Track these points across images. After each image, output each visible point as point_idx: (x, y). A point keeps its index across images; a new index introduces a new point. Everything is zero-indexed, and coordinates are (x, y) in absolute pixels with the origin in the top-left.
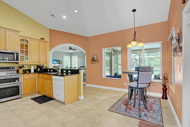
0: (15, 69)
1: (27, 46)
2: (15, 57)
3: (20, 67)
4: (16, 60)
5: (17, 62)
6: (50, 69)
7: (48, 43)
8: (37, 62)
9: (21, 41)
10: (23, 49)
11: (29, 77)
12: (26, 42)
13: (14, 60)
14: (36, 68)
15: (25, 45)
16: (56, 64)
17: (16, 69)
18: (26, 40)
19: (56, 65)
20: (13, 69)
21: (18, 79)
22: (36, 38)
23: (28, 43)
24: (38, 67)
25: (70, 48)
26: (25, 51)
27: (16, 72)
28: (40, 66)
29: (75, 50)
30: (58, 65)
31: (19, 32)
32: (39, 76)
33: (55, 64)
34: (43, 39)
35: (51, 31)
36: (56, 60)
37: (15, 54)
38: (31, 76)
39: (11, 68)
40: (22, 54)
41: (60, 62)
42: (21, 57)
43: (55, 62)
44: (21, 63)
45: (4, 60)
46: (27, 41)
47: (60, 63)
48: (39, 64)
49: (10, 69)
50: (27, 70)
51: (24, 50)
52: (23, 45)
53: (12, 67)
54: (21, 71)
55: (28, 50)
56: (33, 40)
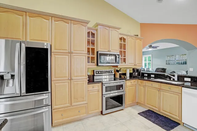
2: (117, 59)
10: (122, 49)
18: (124, 39)
20: (111, 73)
23: (125, 42)
24: (135, 70)
31: (119, 29)
35: (141, 25)
37: (117, 56)
52: (122, 44)
54: (118, 75)
55: (126, 50)
56: (130, 37)
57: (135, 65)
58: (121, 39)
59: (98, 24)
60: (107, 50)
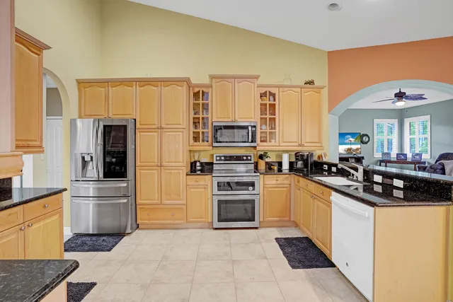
0: (251, 160)
1: (273, 106)
2: (250, 134)
3: (261, 157)
4: (252, 142)
5: (253, 144)
6: (330, 165)
7: (325, 92)
8: (297, 144)
9: (261, 96)
10: (266, 114)
11: (275, 182)
12: (272, 98)
13: (248, 142)
14: (293, 159)
15: (270, 104)
16: (353, 144)
17: (252, 162)
18: (271, 94)
19: (354, 147)
20: (247, 160)
21: (253, 184)
22: (294, 84)
23: (275, 100)
24: (299, 156)
25: (400, 96)
26: (270, 118)
27: (252, 167)
28: (302, 156)
29: (420, 97)
30: (359, 146)
31: (257, 77)
32: (298, 182)
33: (351, 144)
34: (311, 83)
35: (332, 55)
36: (353, 135)
37: (250, 129)
38: (281, 179)
39: (245, 158)
40: (264, 127)
41: (365, 139)
42: (261, 133)
43: (351, 139)
44: (262, 147)
45: (234, 142)
46: (274, 95)
47: (363, 142)
48: (300, 149)
49: (243, 160)
51: (268, 116)
52: (266, 105)
53: (247, 156)
54: (262, 165)
55: (277, 117)
56: (286, 89)
57: (300, 145)
58: (263, 95)
59: (212, 77)
60: (230, 120)
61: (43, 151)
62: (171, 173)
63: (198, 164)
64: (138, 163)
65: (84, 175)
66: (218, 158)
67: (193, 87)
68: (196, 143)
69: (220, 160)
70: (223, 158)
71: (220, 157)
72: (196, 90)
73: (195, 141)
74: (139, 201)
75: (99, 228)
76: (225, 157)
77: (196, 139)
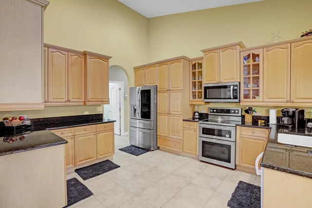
0: (238, 113)
1: (256, 66)
2: (231, 92)
3: (247, 111)
4: (234, 98)
5: (235, 100)
11: (251, 134)
13: (230, 99)
15: (253, 65)
17: (240, 115)
18: (254, 55)
21: (229, 133)
23: (259, 61)
26: (253, 78)
27: (240, 119)
28: (288, 112)
31: (239, 44)
37: (232, 88)
38: (257, 132)
39: (233, 111)
44: (246, 103)
46: (258, 56)
49: (231, 113)
50: (260, 118)
51: (251, 76)
52: (249, 66)
53: (235, 110)
55: (261, 75)
56: (270, 48)
57: (289, 102)
59: (204, 51)
60: (216, 82)
61: (109, 104)
62: (174, 118)
63: (197, 114)
64: (158, 111)
65: (135, 116)
66: (212, 111)
67: (192, 61)
68: (194, 100)
69: (213, 112)
70: (215, 111)
71: (213, 110)
72: (194, 63)
73: (194, 98)
74: (158, 134)
75: (144, 145)
76: (216, 110)
77: (194, 96)
